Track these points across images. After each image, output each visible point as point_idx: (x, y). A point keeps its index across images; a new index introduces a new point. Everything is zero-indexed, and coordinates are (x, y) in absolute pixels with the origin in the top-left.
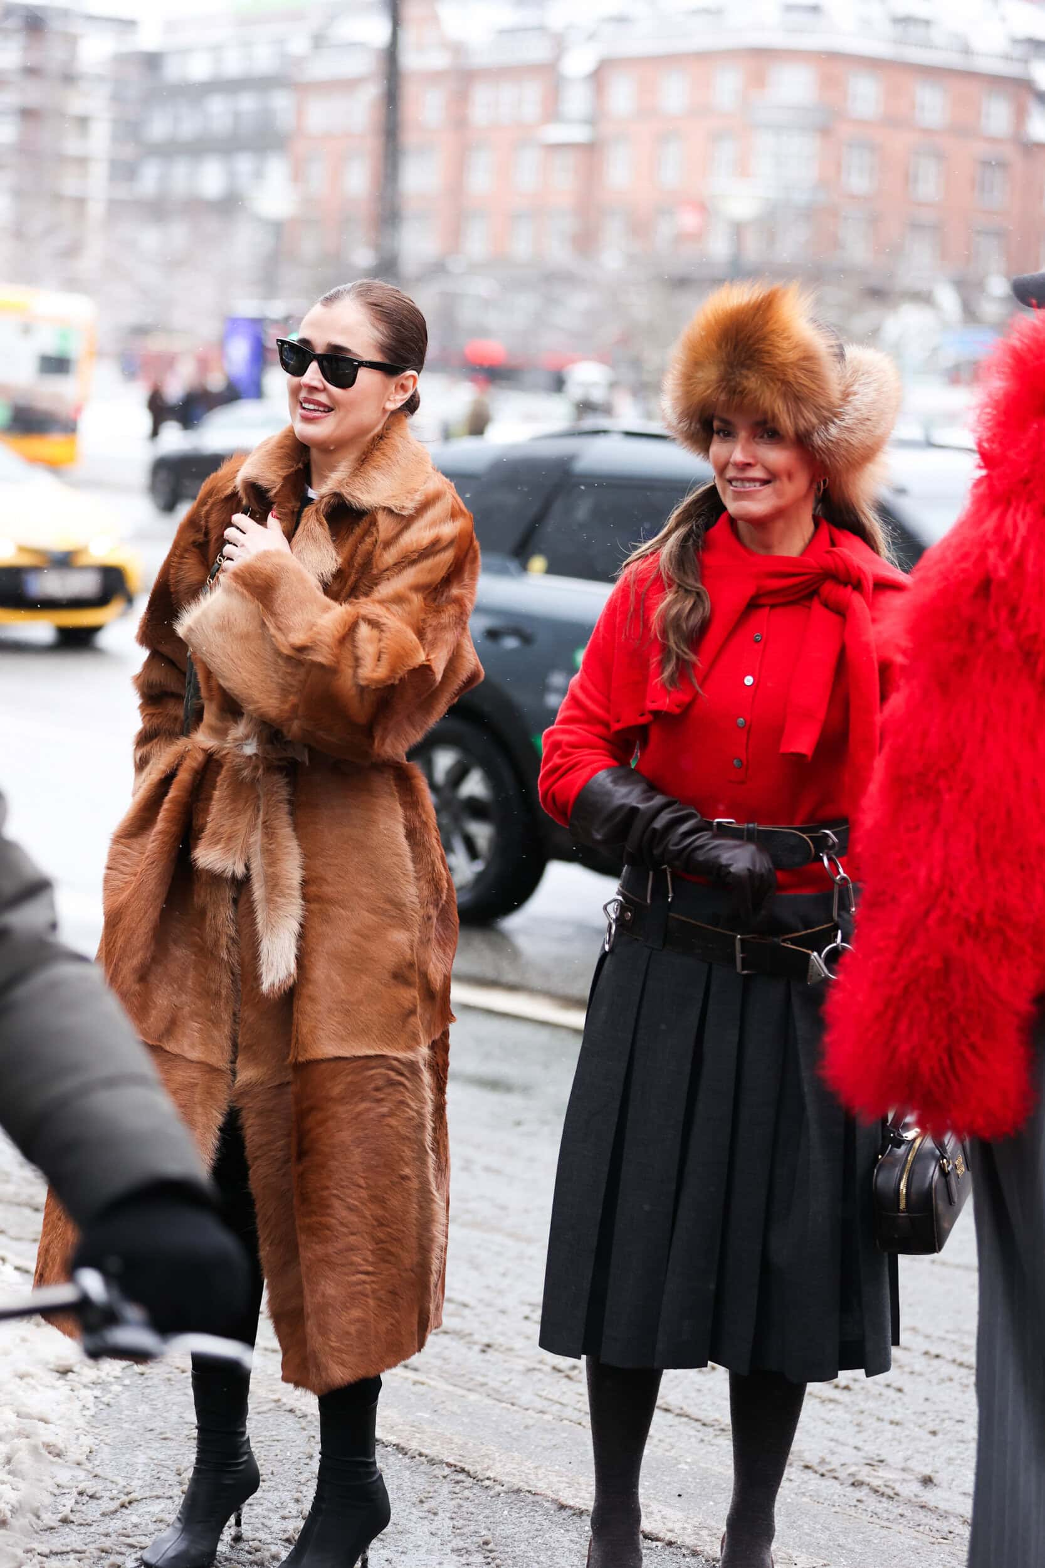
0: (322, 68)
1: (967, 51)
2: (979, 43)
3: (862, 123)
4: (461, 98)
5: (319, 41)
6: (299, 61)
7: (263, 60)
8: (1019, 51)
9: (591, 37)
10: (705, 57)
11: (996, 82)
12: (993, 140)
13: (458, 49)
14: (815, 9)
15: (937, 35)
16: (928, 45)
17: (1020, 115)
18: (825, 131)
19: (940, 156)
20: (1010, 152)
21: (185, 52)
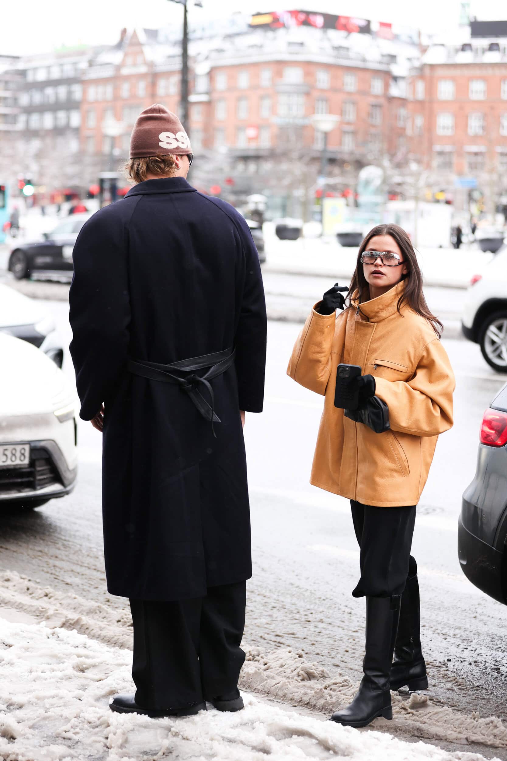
0: (93, 74)
1: (364, 60)
2: (368, 57)
3: (323, 90)
4: (153, 85)
5: (91, 64)
6: (84, 72)
7: (69, 71)
8: (386, 59)
9: (207, 58)
10: (256, 65)
11: (376, 72)
12: (376, 96)
13: (151, 65)
14: (302, 44)
15: (352, 54)
16: (348, 58)
17: (387, 86)
18: (307, 94)
19: (354, 103)
20: (382, 101)
21: (35, 69)
